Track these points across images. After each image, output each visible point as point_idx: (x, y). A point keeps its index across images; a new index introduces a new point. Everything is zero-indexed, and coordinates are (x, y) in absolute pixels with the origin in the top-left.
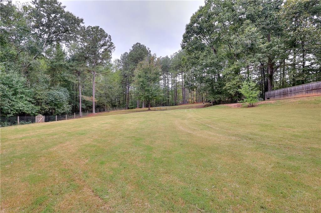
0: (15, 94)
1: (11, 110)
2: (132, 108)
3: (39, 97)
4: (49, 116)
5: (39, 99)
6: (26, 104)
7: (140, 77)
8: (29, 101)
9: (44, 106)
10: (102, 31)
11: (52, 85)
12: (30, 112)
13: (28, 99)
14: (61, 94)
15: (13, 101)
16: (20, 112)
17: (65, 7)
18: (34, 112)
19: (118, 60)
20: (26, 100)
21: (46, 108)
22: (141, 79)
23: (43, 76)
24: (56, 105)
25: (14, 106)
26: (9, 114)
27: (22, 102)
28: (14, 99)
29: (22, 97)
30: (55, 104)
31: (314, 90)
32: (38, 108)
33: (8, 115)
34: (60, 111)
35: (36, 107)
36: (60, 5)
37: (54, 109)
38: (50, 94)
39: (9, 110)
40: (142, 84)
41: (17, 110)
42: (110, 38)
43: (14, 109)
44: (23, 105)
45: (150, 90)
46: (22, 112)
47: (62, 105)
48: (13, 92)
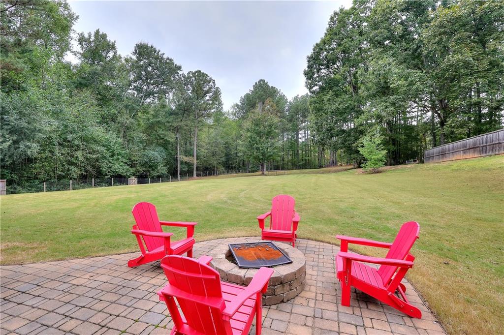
0: (113, 156)
1: (109, 172)
2: (253, 171)
3: (133, 159)
4: (142, 179)
5: (134, 160)
6: (121, 166)
7: (248, 130)
8: (126, 163)
9: (138, 168)
10: (204, 75)
11: (147, 145)
12: (125, 174)
13: (124, 160)
14: (156, 154)
15: (111, 163)
16: (116, 174)
17: (163, 54)
18: (128, 175)
19: (237, 105)
20: (122, 162)
21: (140, 169)
22: (249, 134)
23: (139, 135)
24: (150, 167)
25: (111, 167)
26: (107, 175)
27: (119, 164)
28: (111, 161)
29: (118, 159)
30: (151, 165)
31: (471, 148)
32: (133, 170)
33: (106, 177)
34: (155, 174)
35: (131, 169)
36: (158, 52)
37: (149, 171)
38: (144, 155)
39: (107, 172)
40: (250, 141)
41: (114, 172)
42: (214, 83)
43: (111, 171)
44: (119, 167)
45: (261, 149)
46: (118, 174)
47: (156, 166)
48: (110, 154)
